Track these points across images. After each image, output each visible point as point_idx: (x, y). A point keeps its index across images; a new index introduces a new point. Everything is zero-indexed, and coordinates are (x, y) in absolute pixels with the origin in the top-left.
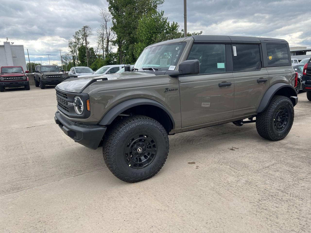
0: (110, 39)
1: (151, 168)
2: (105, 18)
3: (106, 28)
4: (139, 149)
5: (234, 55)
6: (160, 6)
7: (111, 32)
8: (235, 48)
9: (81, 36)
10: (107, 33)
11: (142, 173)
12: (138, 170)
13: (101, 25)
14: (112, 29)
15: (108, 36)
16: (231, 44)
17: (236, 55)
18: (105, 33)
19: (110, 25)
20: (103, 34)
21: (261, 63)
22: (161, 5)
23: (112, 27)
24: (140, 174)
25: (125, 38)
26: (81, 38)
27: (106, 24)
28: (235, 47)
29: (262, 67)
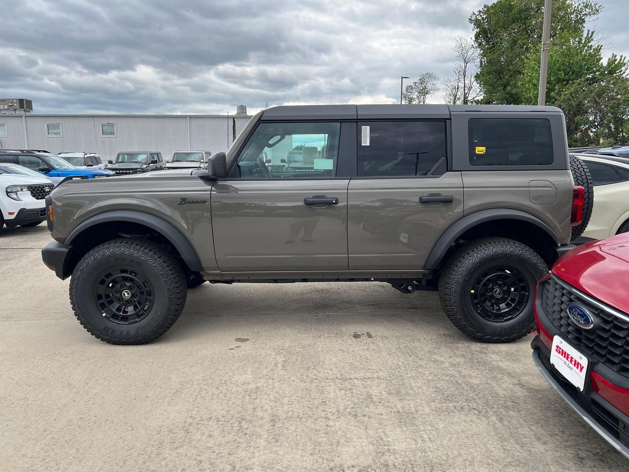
0: (469, 98)
1: (139, 328)
2: (466, 55)
3: (465, 76)
4: (125, 292)
5: (362, 145)
6: (592, 19)
7: (475, 83)
8: (366, 130)
9: (416, 93)
10: (465, 86)
11: (122, 332)
12: (118, 325)
13: (456, 70)
14: (477, 77)
15: (466, 91)
16: (357, 122)
17: (368, 144)
18: (461, 85)
19: (474, 68)
20: (458, 88)
21: (446, 161)
22: (594, 17)
23: (477, 73)
24: (118, 332)
25: (495, 94)
26: (415, 97)
27: (466, 67)
28: (368, 128)
29: (447, 171)
